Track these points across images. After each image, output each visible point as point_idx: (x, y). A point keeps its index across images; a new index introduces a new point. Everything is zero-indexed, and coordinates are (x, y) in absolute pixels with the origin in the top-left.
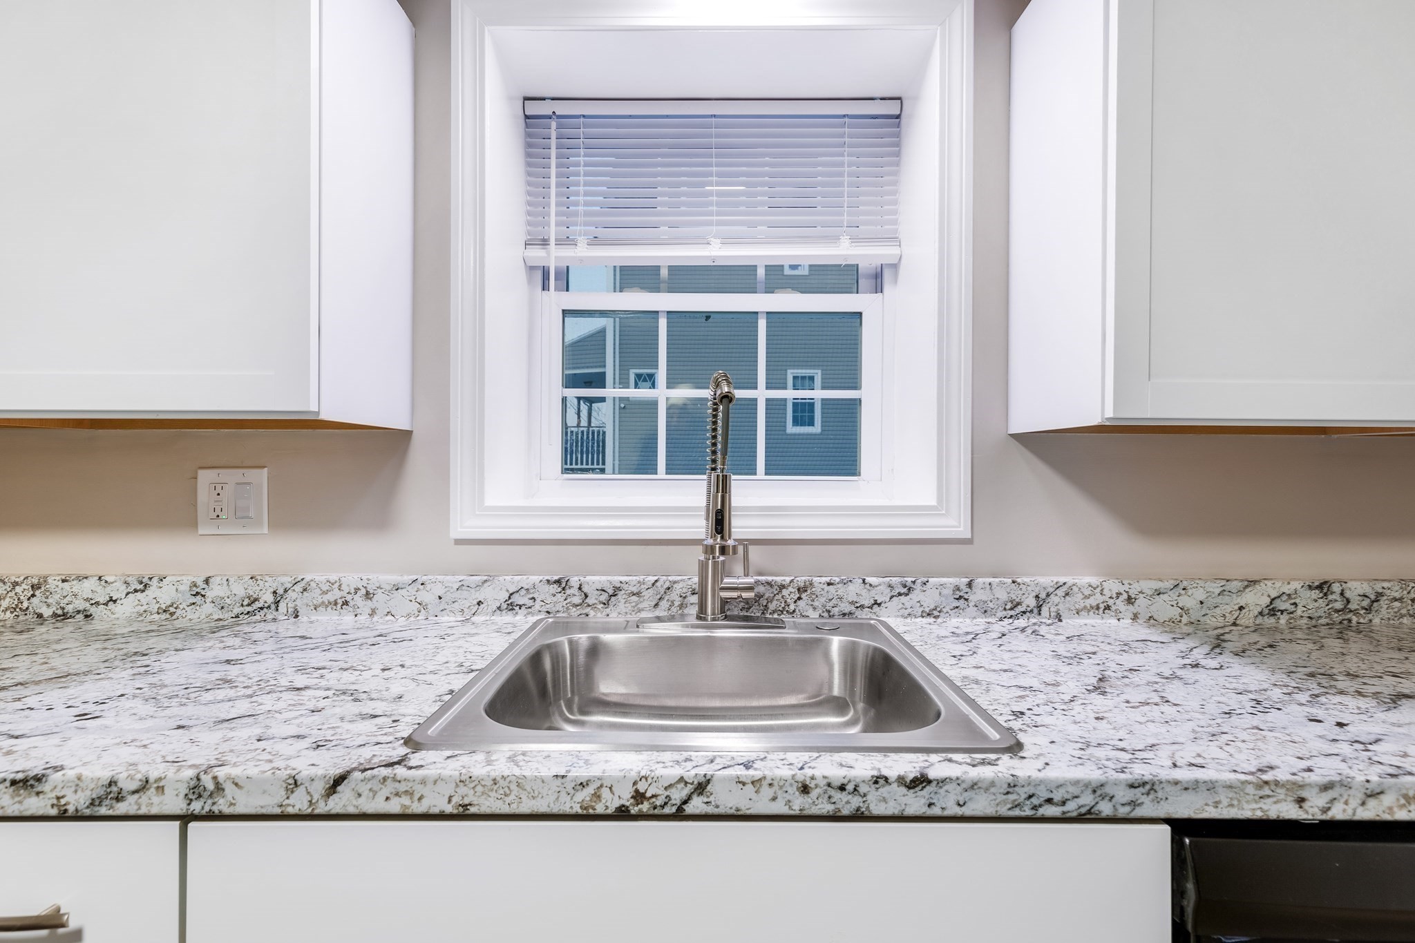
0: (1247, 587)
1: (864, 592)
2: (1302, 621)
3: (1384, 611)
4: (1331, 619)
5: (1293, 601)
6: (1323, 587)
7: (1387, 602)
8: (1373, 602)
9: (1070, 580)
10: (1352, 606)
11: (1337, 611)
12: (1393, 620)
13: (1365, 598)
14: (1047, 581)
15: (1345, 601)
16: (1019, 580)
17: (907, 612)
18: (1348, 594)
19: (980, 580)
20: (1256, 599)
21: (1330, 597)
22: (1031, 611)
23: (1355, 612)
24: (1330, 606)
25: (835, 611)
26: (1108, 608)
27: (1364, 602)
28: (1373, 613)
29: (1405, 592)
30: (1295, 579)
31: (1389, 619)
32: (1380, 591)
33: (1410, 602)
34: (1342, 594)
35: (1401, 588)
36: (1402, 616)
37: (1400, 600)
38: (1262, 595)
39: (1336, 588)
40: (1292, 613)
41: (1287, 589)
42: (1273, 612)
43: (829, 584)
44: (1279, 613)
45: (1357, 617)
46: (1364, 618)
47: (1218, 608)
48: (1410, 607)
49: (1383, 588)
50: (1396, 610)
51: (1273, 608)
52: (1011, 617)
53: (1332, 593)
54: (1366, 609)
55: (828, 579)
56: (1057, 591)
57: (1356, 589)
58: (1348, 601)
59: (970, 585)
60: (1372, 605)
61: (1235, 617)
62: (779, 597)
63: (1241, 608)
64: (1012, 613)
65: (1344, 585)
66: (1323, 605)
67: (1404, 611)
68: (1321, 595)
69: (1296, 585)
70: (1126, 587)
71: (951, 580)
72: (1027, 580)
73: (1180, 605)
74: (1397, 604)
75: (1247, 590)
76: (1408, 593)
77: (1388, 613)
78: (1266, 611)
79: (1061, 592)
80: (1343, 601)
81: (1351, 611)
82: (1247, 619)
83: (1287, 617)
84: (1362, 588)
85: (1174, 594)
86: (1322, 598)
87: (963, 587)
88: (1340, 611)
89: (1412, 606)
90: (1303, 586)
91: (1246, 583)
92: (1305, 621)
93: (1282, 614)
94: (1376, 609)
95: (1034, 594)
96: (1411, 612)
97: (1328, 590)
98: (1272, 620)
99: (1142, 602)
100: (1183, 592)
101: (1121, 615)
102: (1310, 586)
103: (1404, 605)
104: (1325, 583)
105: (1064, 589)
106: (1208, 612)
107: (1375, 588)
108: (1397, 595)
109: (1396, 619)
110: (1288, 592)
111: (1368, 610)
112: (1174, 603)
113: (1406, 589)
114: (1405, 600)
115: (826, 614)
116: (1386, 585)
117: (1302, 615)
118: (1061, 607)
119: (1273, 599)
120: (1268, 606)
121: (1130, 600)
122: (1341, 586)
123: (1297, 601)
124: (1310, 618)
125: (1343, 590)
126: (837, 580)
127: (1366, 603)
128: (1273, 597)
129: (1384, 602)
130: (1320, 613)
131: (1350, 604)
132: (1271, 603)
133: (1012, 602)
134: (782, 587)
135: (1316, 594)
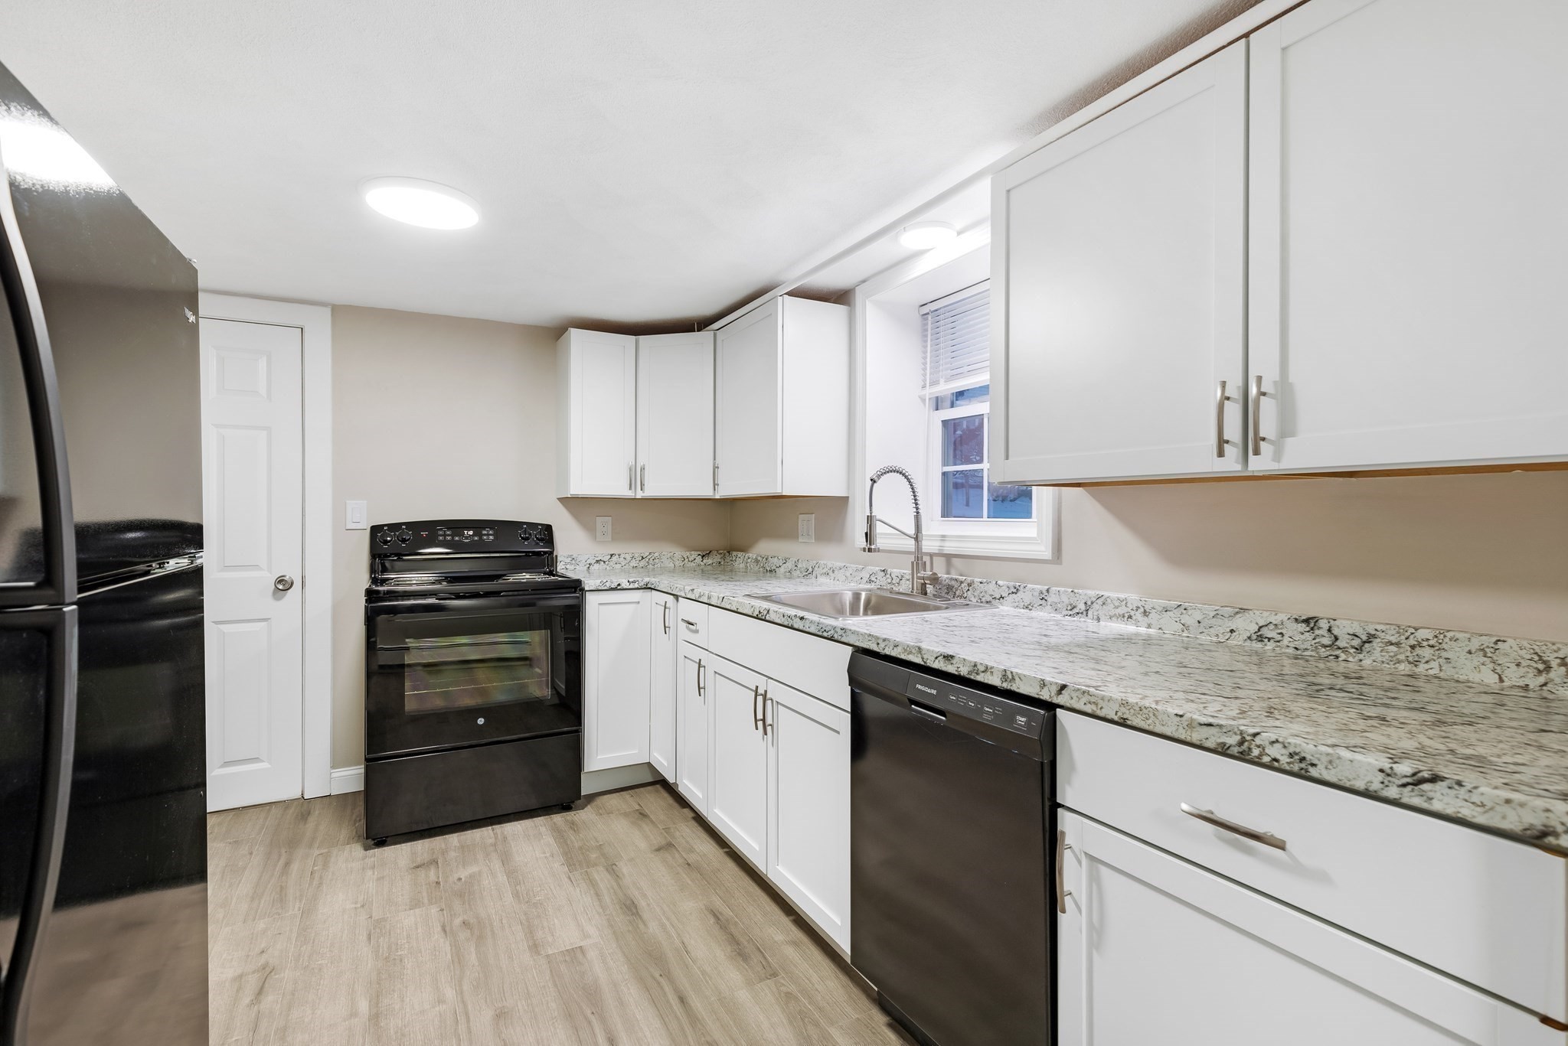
0: (1237, 613)
1: (996, 589)
2: (1287, 651)
3: (1377, 654)
4: (1317, 653)
5: (1279, 631)
6: (1310, 622)
7: (1380, 645)
8: (1365, 642)
9: (1106, 594)
10: (1341, 643)
11: (1325, 646)
12: (1388, 664)
13: (1356, 638)
14: (1092, 593)
15: (1333, 638)
16: (1076, 591)
17: (1016, 604)
18: (1336, 631)
19: (1054, 588)
20: (1246, 625)
21: (1317, 632)
22: (1082, 613)
23: (1344, 650)
24: (1317, 641)
25: (983, 599)
26: (1130, 617)
27: (1354, 641)
28: (1365, 653)
29: (1403, 637)
30: (1281, 612)
31: (1383, 662)
32: (1373, 632)
33: (1409, 649)
34: (1329, 630)
35: (1398, 633)
36: (1399, 662)
37: (1398, 644)
38: (1251, 622)
39: (1324, 624)
40: (1278, 642)
41: (1274, 619)
42: (1261, 638)
43: (981, 583)
44: (1266, 640)
45: (1345, 654)
46: (1354, 657)
47: (1212, 629)
48: (1409, 654)
49: (1376, 630)
50: (1392, 654)
51: (1261, 635)
52: (1070, 615)
53: (1319, 628)
54: (1357, 649)
55: (980, 580)
56: (1097, 601)
57: (1342, 629)
58: (1336, 639)
59: (1048, 591)
60: (1363, 646)
61: (1227, 638)
62: (960, 588)
63: (1232, 631)
64: (1071, 613)
65: (1332, 622)
66: (1310, 639)
67: (1402, 657)
68: (1308, 629)
69: (1282, 617)
70: (1143, 603)
71: (1039, 586)
72: (1080, 591)
73: (1182, 622)
74: (1393, 648)
75: (1238, 616)
76: (1407, 639)
77: (1382, 656)
78: (1254, 637)
79: (1100, 601)
80: (1330, 637)
81: (1339, 648)
82: (1237, 641)
83: (1275, 644)
84: (1352, 627)
85: (1178, 612)
86: (1308, 632)
87: (1044, 592)
88: (1327, 646)
89: (1412, 653)
90: (1289, 619)
91: (1237, 610)
92: (1291, 651)
93: (1269, 641)
94: (1368, 650)
95: (1084, 601)
96: (1410, 659)
97: (1315, 625)
98: (1260, 645)
99: (1153, 615)
100: (1185, 612)
101: (1139, 624)
102: (1296, 620)
103: (1402, 650)
104: (1312, 618)
105: (1102, 599)
106: (1204, 630)
107: (1367, 629)
108: (1394, 639)
109: (1392, 663)
110: (1275, 622)
111: (1359, 649)
112: (1178, 620)
113: (1403, 635)
114: (1403, 645)
115: (979, 601)
116: (1379, 627)
117: (1289, 645)
118: (1100, 612)
119: (1261, 627)
120: (1256, 632)
121: (1145, 613)
122: (1329, 622)
123: (1284, 631)
124: (1296, 648)
125: (1330, 627)
126: (985, 580)
127: (1356, 642)
128: (1260, 625)
129: (1376, 643)
130: (1307, 645)
131: (1338, 641)
132: (1259, 630)
133: (1071, 605)
134: (962, 582)
135: (1303, 627)
